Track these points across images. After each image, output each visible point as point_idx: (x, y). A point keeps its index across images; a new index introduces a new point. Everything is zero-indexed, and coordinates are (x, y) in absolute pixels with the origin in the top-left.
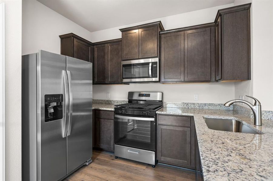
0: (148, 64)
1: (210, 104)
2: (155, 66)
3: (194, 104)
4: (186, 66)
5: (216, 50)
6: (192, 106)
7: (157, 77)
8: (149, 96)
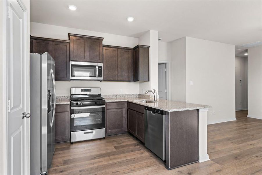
0: (95, 66)
1: (128, 95)
2: (100, 69)
3: (120, 95)
4: (119, 71)
5: (134, 65)
6: (119, 96)
7: (101, 77)
8: (91, 91)
